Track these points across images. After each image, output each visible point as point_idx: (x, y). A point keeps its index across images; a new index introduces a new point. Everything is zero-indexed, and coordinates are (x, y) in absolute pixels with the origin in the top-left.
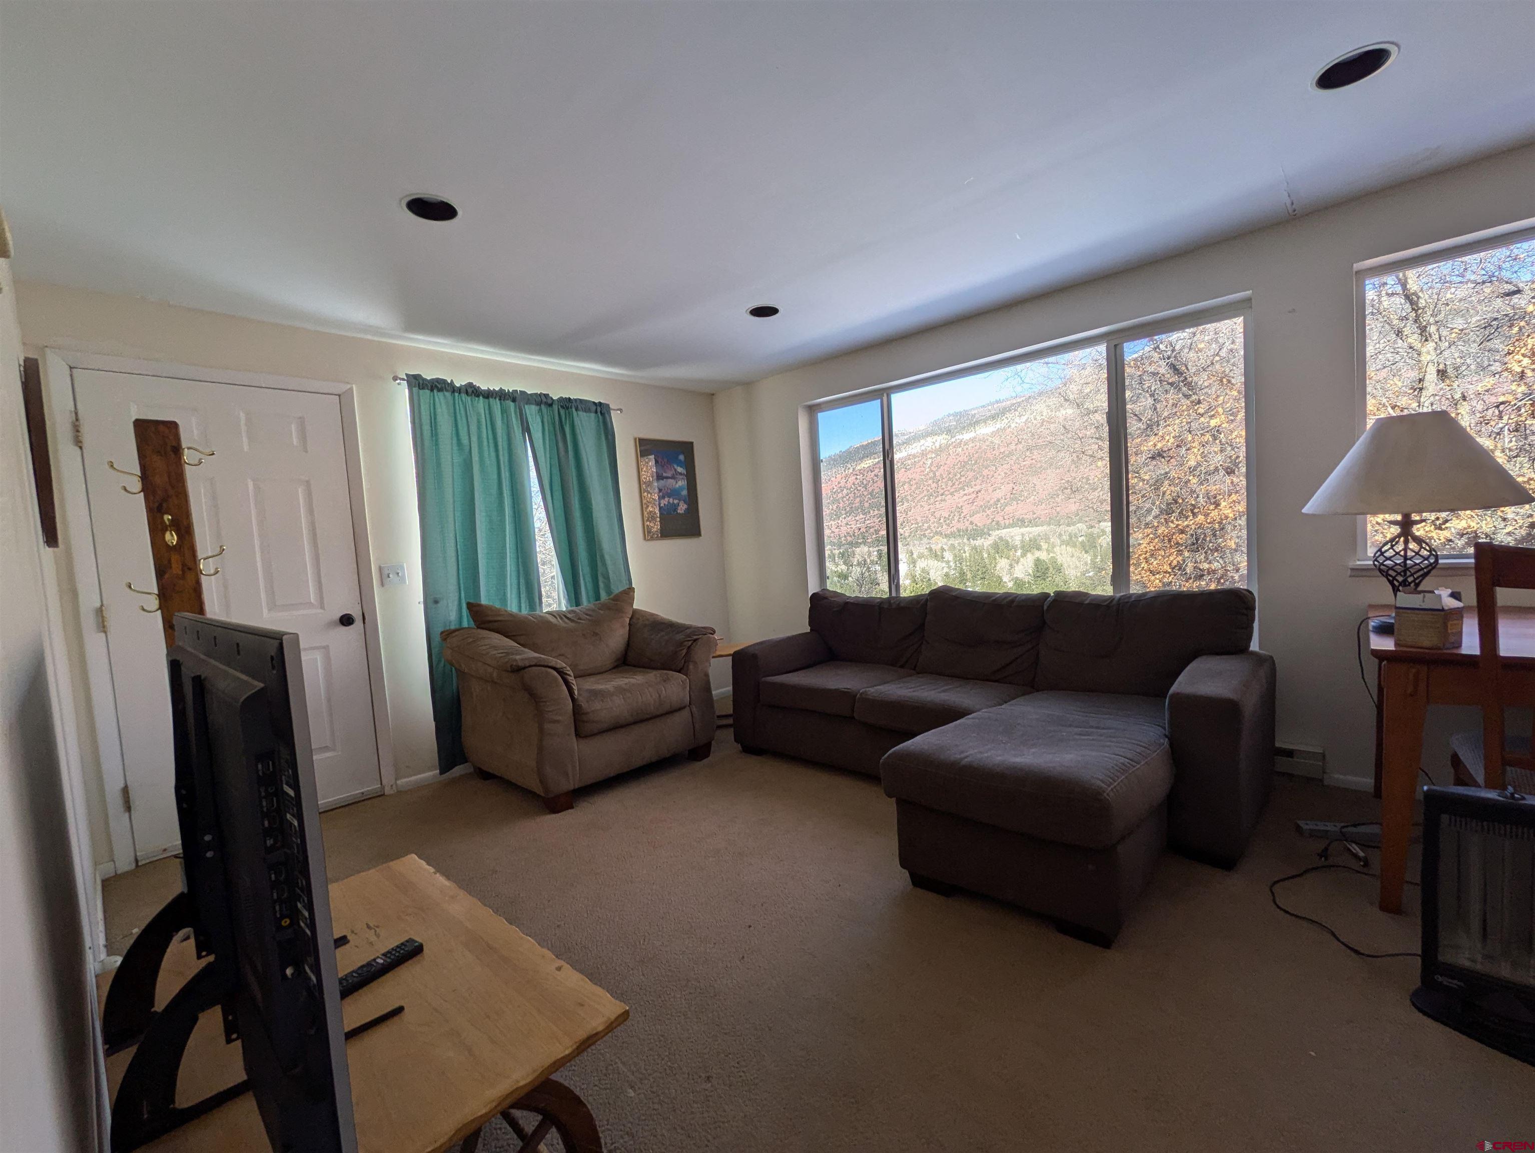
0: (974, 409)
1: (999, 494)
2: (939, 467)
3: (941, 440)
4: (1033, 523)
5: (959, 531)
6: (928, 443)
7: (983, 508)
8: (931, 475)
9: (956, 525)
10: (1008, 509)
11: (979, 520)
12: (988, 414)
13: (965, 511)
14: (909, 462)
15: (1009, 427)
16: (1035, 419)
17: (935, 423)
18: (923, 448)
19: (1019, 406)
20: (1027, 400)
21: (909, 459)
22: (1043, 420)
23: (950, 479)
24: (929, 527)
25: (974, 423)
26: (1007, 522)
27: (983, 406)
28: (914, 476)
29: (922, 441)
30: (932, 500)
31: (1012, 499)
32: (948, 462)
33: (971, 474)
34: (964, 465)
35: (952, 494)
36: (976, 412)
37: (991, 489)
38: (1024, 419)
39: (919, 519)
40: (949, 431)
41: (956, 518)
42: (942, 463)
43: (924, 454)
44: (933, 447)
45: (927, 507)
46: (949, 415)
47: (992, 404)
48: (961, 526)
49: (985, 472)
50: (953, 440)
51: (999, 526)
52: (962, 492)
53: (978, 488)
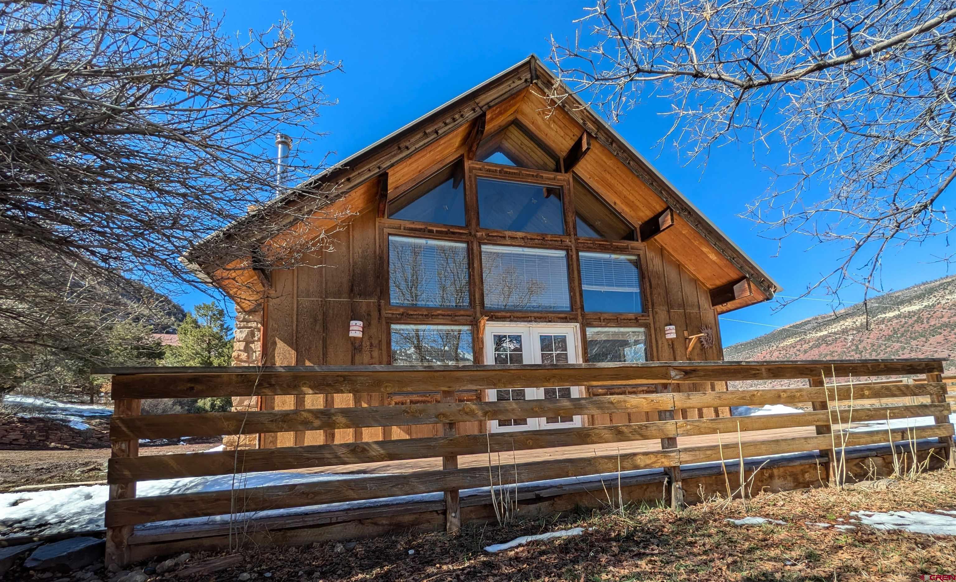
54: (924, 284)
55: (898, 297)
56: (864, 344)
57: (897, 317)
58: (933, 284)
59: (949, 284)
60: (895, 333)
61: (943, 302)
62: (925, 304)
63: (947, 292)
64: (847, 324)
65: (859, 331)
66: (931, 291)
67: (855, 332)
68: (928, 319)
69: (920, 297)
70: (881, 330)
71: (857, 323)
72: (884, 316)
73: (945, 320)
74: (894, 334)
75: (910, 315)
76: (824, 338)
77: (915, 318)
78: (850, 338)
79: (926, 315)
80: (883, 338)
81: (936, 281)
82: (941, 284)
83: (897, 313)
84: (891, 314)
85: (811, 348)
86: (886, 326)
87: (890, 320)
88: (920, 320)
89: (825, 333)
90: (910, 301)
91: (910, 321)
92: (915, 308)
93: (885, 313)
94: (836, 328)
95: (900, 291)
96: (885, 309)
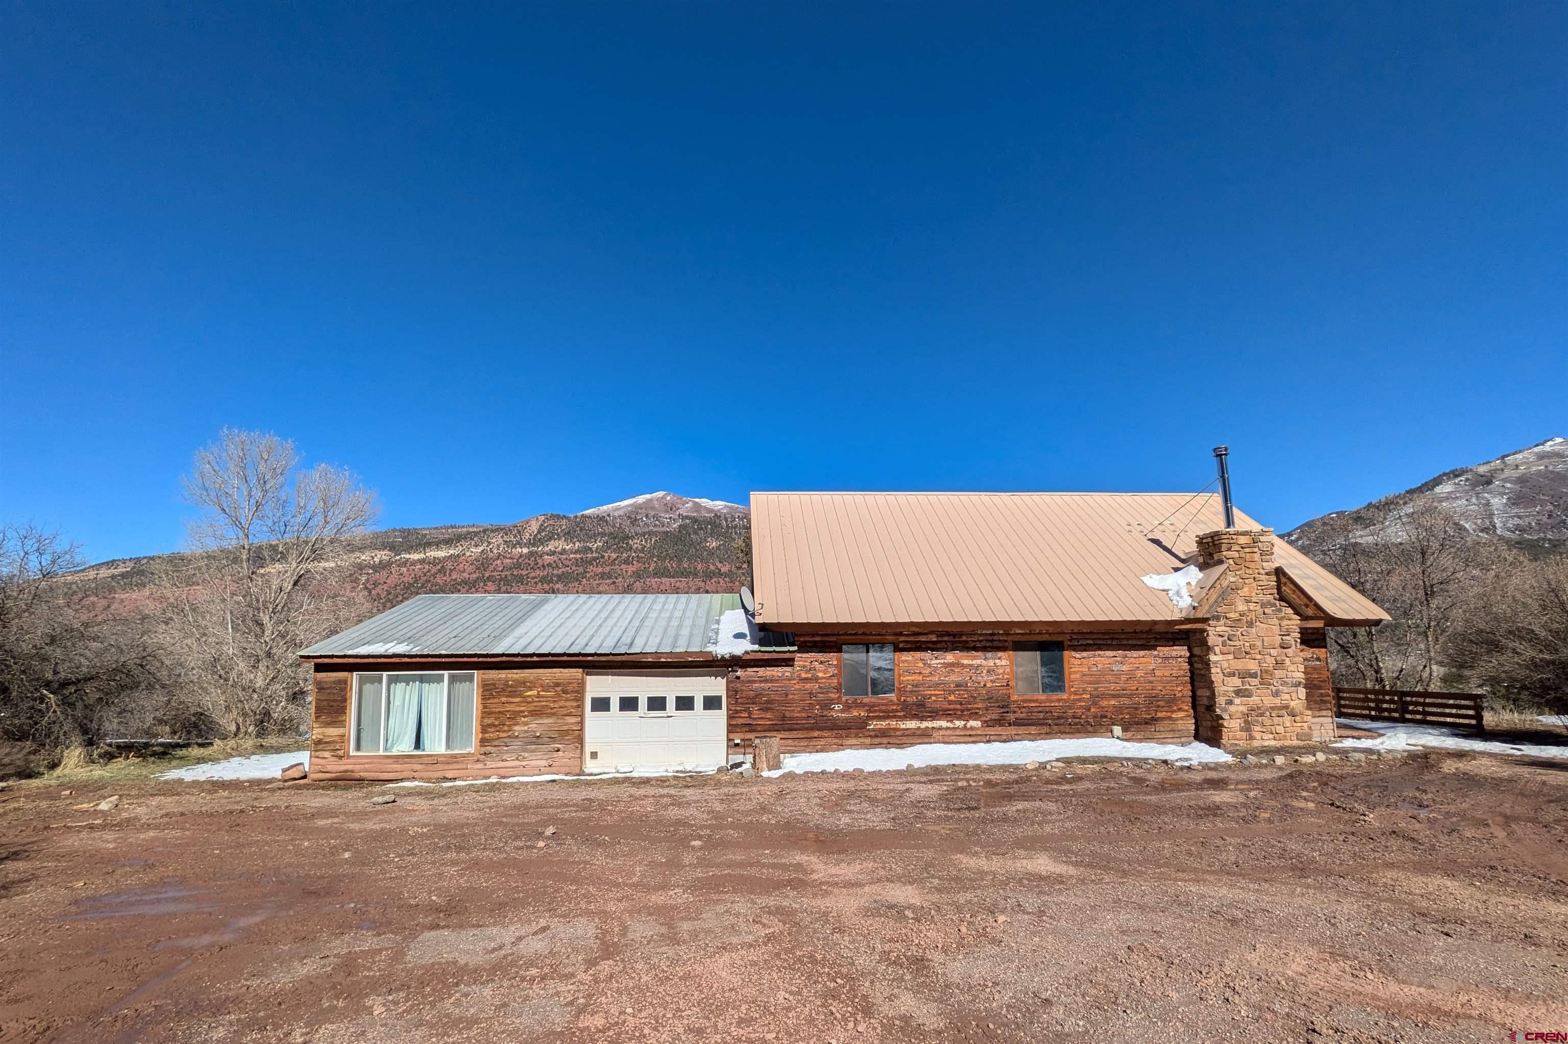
54: (452, 527)
55: (425, 536)
56: (379, 590)
57: (422, 561)
58: (460, 530)
59: (476, 534)
60: (416, 581)
61: (468, 554)
62: (452, 552)
63: (473, 543)
64: (363, 558)
65: (376, 571)
66: (459, 538)
67: (371, 571)
68: (451, 571)
69: (448, 542)
70: (401, 574)
71: (375, 559)
72: (407, 556)
73: (466, 575)
74: (414, 582)
75: (435, 561)
77: (439, 567)
78: (364, 579)
79: (449, 565)
80: (402, 586)
81: (463, 527)
82: (469, 533)
83: (422, 556)
84: (415, 556)
87: (414, 563)
88: (442, 571)
90: (438, 544)
91: (434, 570)
92: (441, 554)
93: (410, 553)
95: (428, 528)
96: (410, 549)
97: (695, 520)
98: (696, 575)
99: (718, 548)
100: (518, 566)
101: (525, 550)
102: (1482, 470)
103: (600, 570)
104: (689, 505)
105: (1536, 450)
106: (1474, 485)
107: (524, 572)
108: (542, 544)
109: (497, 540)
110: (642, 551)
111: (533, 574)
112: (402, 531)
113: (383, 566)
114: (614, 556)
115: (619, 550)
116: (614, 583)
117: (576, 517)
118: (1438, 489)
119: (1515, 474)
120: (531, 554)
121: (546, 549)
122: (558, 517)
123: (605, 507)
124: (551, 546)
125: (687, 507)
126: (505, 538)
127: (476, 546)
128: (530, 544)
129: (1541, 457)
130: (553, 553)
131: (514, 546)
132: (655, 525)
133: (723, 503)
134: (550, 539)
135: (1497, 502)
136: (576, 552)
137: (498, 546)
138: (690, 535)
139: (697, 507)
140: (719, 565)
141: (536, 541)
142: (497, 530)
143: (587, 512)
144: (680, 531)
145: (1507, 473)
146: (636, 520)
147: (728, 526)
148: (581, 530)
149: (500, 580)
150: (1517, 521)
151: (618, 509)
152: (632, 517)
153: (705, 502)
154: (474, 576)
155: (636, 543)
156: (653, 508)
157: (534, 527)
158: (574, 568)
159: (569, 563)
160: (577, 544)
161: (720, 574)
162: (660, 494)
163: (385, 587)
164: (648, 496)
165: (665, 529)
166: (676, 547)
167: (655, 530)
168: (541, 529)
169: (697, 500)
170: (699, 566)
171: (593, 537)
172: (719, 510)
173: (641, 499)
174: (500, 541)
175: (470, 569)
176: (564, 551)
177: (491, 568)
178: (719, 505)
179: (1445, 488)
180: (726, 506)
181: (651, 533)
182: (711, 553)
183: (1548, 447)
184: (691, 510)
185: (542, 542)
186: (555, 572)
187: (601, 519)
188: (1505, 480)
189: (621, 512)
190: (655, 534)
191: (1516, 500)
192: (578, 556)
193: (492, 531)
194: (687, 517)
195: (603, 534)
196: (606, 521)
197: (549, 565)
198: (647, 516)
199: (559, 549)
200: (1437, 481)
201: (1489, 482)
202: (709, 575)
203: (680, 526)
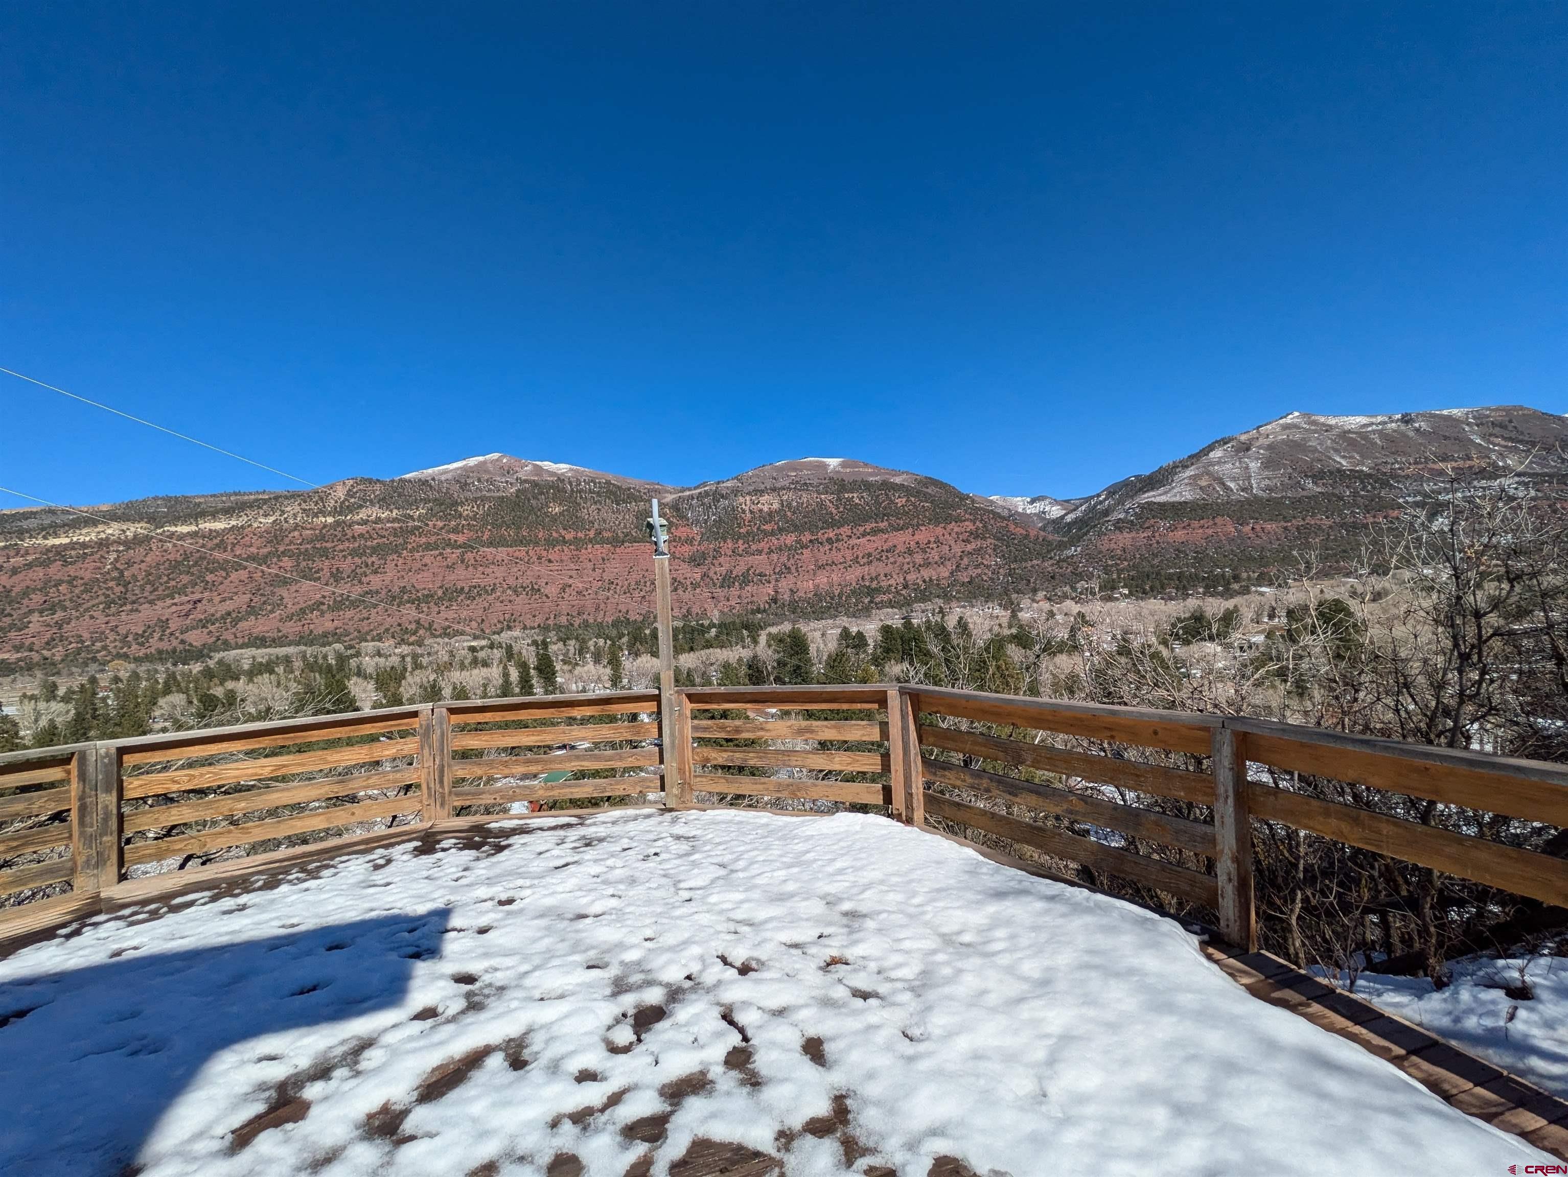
0: (198, 497)
1: (229, 606)
2: (129, 564)
3: (134, 529)
4: (277, 642)
5: (160, 652)
6: (112, 530)
7: (203, 624)
8: (115, 574)
9: (155, 644)
10: (242, 625)
11: (196, 638)
12: (220, 506)
13: (173, 626)
14: (73, 553)
15: (250, 525)
16: (286, 522)
17: (130, 505)
18: (103, 536)
19: (265, 504)
20: (276, 498)
21: (73, 549)
22: (297, 525)
23: (149, 582)
24: (105, 648)
25: (197, 513)
26: (240, 641)
27: (214, 496)
28: (81, 573)
29: (101, 528)
30: (113, 609)
31: (249, 614)
32: (148, 559)
33: (185, 579)
34: (175, 566)
35: (151, 602)
36: (202, 500)
37: (217, 599)
38: (271, 519)
39: (86, 635)
40: (153, 519)
41: (157, 636)
42: (137, 560)
43: (104, 544)
44: (123, 537)
45: (102, 619)
46: (156, 498)
47: (229, 495)
48: (165, 646)
49: (209, 577)
50: (159, 531)
51: (227, 646)
52: (169, 602)
53: (197, 596)
54: (236, 494)
55: (197, 504)
56: (134, 569)
57: (193, 535)
58: (246, 498)
59: (265, 501)
60: (186, 558)
61: (255, 525)
62: (233, 523)
63: (261, 512)
64: (110, 531)
65: (130, 548)
66: (240, 507)
67: (121, 548)
68: (234, 545)
69: (228, 512)
70: (166, 551)
71: (128, 533)
72: (173, 529)
73: (253, 550)
74: (184, 559)
75: (212, 535)
76: (59, 551)
77: (216, 541)
78: (112, 556)
79: (231, 538)
80: (167, 565)
81: (251, 494)
82: (257, 500)
83: (193, 528)
84: (184, 529)
85: (30, 566)
86: (175, 545)
87: (182, 537)
88: (222, 546)
89: (65, 541)
90: (214, 515)
91: (210, 545)
92: (219, 525)
93: (176, 526)
94: (87, 535)
95: (203, 496)
96: (176, 519)
97: (535, 484)
98: (537, 544)
99: (562, 514)
100: (322, 538)
101: (330, 520)
102: (1243, 438)
103: (424, 540)
104: (529, 468)
105: (1281, 422)
106: (1238, 451)
107: (329, 545)
108: (351, 512)
109: (292, 508)
110: (474, 518)
111: (341, 547)
112: (167, 499)
113: (138, 541)
114: (440, 524)
115: (446, 517)
116: (441, 554)
117: (393, 481)
118: (1212, 455)
119: (1266, 442)
120: (338, 523)
121: (356, 518)
122: (370, 481)
123: (430, 471)
124: (363, 514)
125: (526, 471)
126: (304, 506)
127: (266, 515)
128: (335, 512)
129: (1286, 427)
130: (364, 522)
131: (316, 515)
132: (490, 490)
133: (568, 466)
134: (361, 507)
135: (1254, 466)
136: (395, 520)
137: (295, 515)
138: (529, 500)
139: (539, 470)
140: (563, 532)
141: (342, 509)
142: (292, 496)
143: (407, 476)
144: (517, 496)
145: (1262, 441)
146: (466, 484)
147: (572, 490)
148: (400, 496)
149: (301, 553)
150: (1267, 482)
151: (445, 472)
152: (462, 481)
153: (547, 465)
154: (265, 551)
155: (466, 510)
156: (487, 471)
157: (341, 493)
158: (392, 538)
159: (386, 533)
160: (395, 511)
161: (564, 542)
162: (495, 456)
163: (143, 566)
164: (481, 458)
165: (500, 494)
166: (513, 514)
167: (488, 495)
168: (350, 494)
169: (538, 463)
170: (540, 535)
171: (415, 503)
172: (563, 474)
173: (473, 461)
174: (297, 509)
175: (258, 542)
176: (378, 520)
177: (287, 541)
178: (562, 468)
179: (1216, 454)
180: (571, 470)
181: (483, 499)
182: (554, 519)
183: (1289, 420)
184: (531, 473)
185: (351, 509)
186: (369, 543)
187: (424, 483)
188: (1259, 447)
189: (449, 476)
190: (489, 499)
191: (1268, 464)
192: (396, 525)
193: (286, 498)
194: (526, 481)
195: (426, 501)
196: (431, 486)
197: (361, 536)
198: (479, 480)
199: (373, 517)
200: (1211, 448)
201: (1248, 449)
202: (551, 543)
203: (518, 491)
